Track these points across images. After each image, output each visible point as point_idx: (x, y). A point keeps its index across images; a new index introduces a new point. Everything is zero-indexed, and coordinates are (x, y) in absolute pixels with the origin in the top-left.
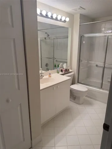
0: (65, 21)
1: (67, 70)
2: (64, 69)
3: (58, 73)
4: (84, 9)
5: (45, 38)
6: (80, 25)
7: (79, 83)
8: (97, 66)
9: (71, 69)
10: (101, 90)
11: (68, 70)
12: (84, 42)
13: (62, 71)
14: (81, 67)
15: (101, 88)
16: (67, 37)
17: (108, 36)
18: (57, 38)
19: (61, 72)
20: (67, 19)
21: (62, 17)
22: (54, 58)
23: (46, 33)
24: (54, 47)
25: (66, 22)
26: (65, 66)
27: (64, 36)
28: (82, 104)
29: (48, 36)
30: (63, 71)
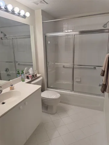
0: (24, 17)
1: (34, 76)
2: (30, 74)
3: (23, 81)
4: (47, 3)
5: (1, 38)
6: (43, 23)
7: (49, 88)
8: (64, 67)
9: (39, 74)
10: (73, 93)
11: (36, 75)
12: (49, 42)
13: (28, 77)
14: (49, 70)
15: (73, 90)
16: (29, 36)
17: (74, 35)
18: (17, 38)
19: (27, 79)
20: (28, 14)
21: (20, 11)
22: (15, 62)
23: (2, 32)
24: (13, 48)
25: (26, 18)
26: (31, 71)
27: (24, 36)
28: (56, 113)
29: (5, 35)
30: (30, 78)
